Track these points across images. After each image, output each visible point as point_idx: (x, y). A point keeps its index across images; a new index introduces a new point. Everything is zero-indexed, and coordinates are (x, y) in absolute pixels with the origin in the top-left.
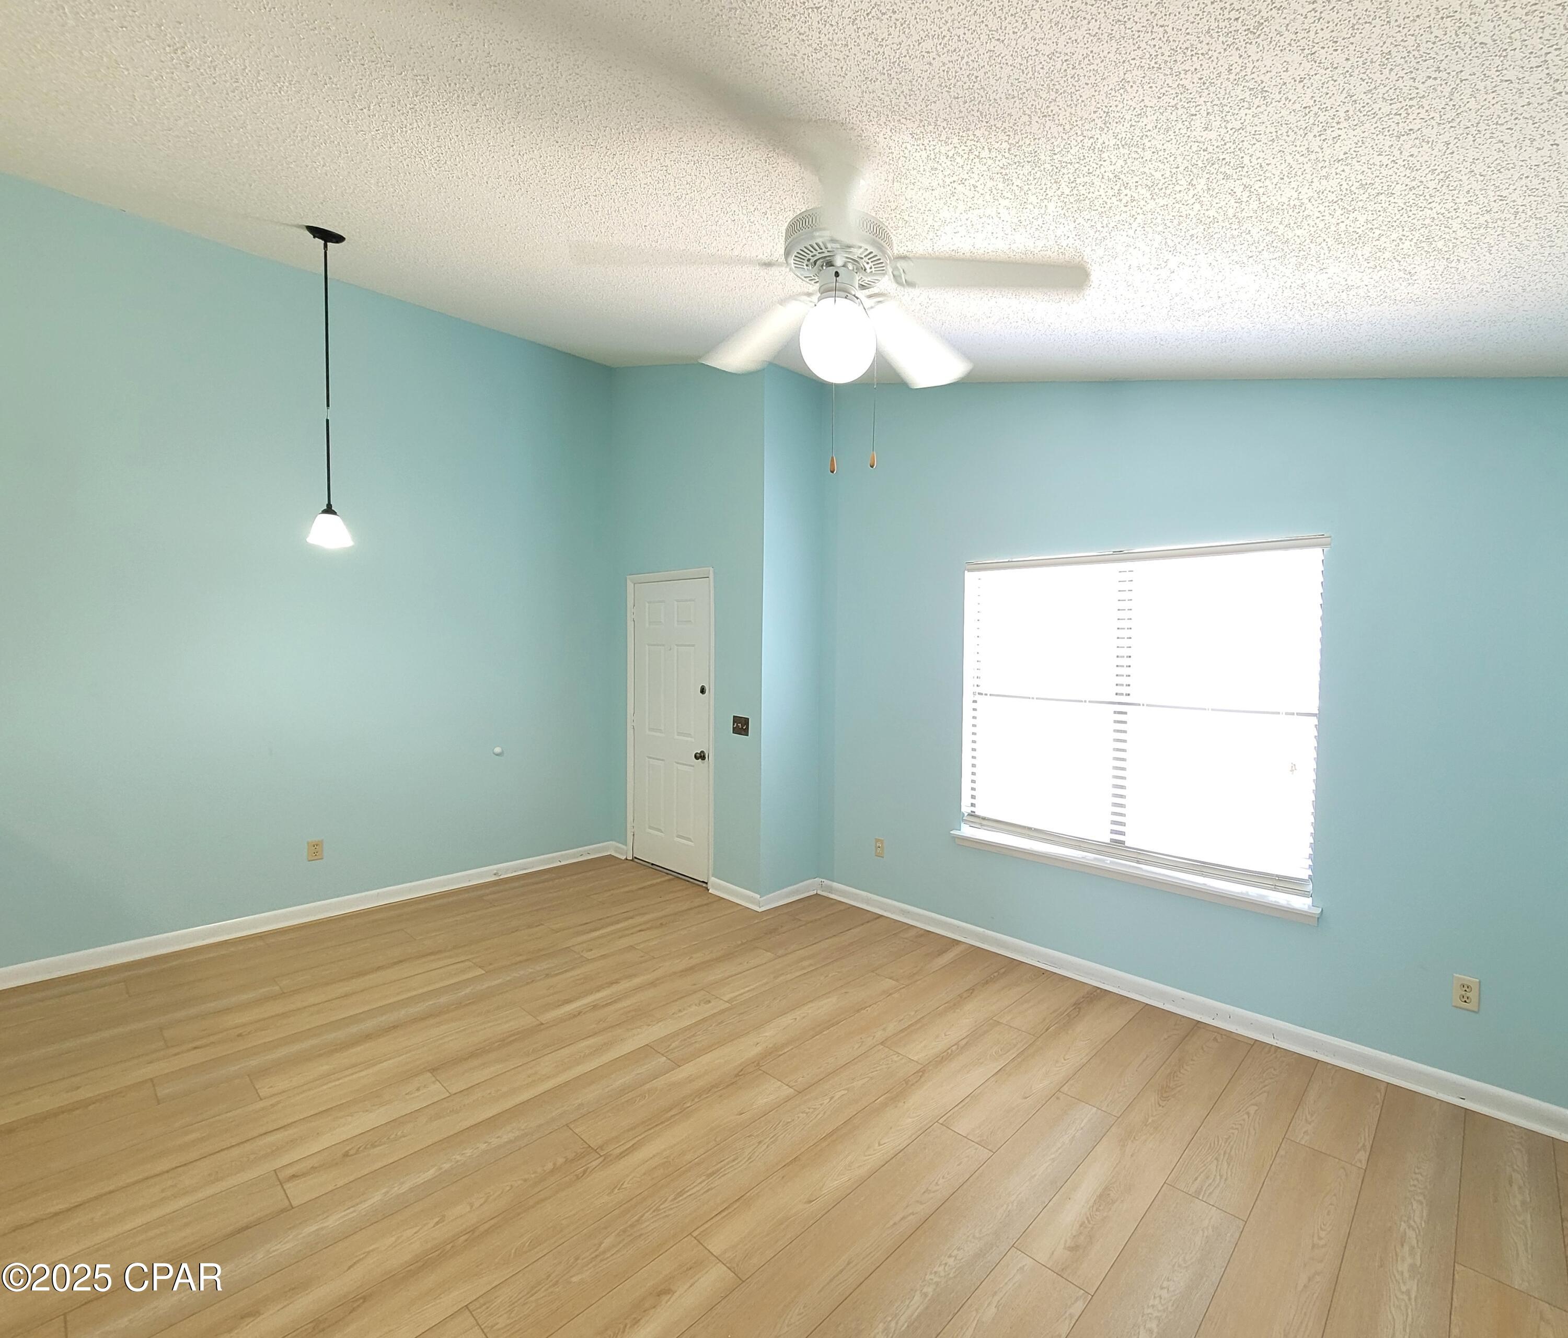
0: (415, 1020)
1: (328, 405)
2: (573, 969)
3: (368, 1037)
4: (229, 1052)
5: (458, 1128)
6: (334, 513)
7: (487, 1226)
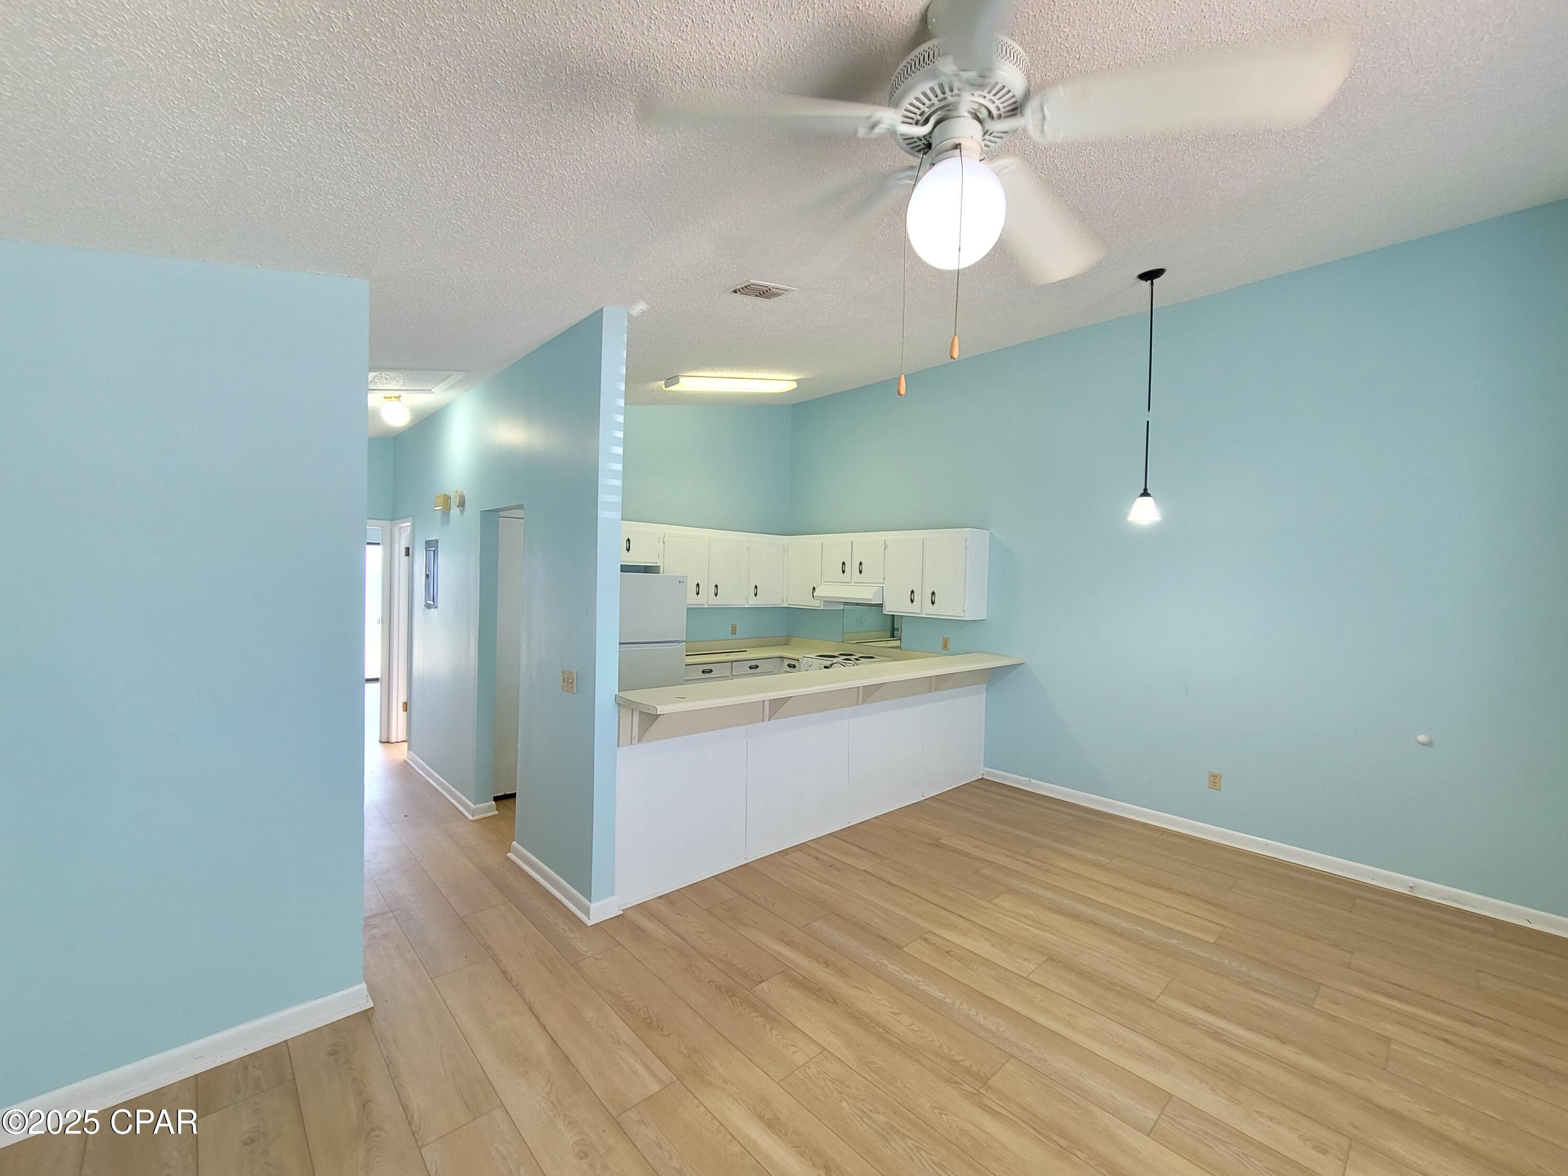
0: (1113, 931)
1: (1149, 409)
2: (1272, 996)
3: (1076, 917)
4: (1026, 873)
5: (990, 995)
6: (1148, 495)
7: (893, 1039)
